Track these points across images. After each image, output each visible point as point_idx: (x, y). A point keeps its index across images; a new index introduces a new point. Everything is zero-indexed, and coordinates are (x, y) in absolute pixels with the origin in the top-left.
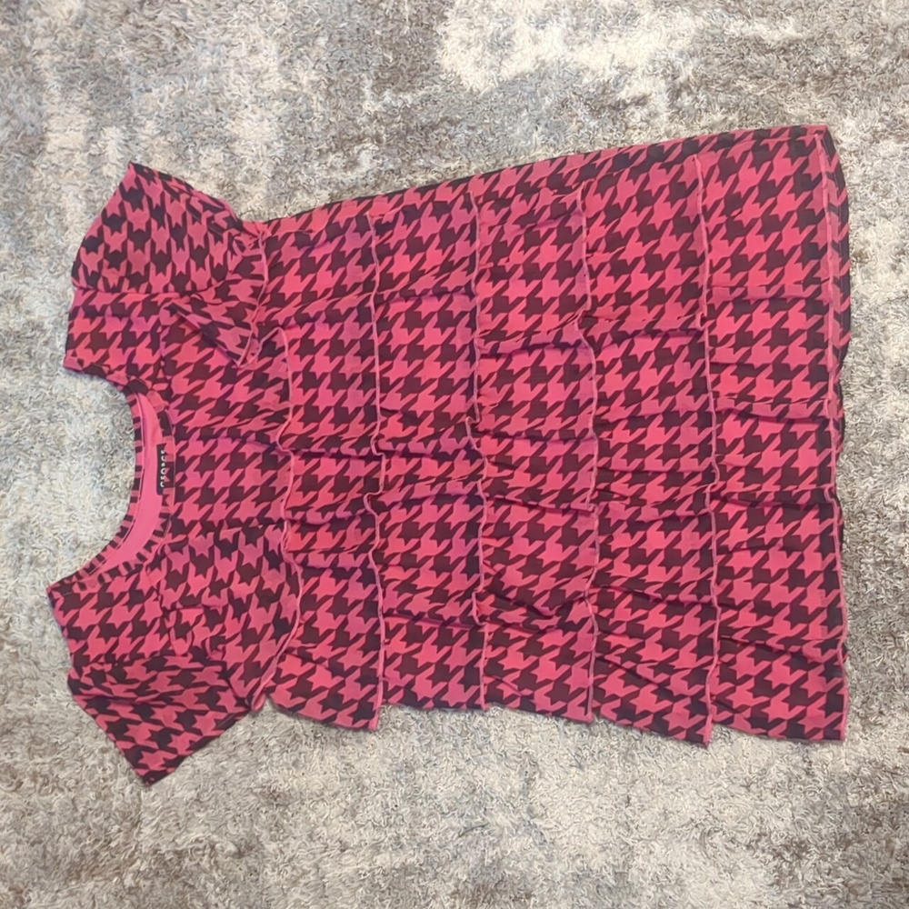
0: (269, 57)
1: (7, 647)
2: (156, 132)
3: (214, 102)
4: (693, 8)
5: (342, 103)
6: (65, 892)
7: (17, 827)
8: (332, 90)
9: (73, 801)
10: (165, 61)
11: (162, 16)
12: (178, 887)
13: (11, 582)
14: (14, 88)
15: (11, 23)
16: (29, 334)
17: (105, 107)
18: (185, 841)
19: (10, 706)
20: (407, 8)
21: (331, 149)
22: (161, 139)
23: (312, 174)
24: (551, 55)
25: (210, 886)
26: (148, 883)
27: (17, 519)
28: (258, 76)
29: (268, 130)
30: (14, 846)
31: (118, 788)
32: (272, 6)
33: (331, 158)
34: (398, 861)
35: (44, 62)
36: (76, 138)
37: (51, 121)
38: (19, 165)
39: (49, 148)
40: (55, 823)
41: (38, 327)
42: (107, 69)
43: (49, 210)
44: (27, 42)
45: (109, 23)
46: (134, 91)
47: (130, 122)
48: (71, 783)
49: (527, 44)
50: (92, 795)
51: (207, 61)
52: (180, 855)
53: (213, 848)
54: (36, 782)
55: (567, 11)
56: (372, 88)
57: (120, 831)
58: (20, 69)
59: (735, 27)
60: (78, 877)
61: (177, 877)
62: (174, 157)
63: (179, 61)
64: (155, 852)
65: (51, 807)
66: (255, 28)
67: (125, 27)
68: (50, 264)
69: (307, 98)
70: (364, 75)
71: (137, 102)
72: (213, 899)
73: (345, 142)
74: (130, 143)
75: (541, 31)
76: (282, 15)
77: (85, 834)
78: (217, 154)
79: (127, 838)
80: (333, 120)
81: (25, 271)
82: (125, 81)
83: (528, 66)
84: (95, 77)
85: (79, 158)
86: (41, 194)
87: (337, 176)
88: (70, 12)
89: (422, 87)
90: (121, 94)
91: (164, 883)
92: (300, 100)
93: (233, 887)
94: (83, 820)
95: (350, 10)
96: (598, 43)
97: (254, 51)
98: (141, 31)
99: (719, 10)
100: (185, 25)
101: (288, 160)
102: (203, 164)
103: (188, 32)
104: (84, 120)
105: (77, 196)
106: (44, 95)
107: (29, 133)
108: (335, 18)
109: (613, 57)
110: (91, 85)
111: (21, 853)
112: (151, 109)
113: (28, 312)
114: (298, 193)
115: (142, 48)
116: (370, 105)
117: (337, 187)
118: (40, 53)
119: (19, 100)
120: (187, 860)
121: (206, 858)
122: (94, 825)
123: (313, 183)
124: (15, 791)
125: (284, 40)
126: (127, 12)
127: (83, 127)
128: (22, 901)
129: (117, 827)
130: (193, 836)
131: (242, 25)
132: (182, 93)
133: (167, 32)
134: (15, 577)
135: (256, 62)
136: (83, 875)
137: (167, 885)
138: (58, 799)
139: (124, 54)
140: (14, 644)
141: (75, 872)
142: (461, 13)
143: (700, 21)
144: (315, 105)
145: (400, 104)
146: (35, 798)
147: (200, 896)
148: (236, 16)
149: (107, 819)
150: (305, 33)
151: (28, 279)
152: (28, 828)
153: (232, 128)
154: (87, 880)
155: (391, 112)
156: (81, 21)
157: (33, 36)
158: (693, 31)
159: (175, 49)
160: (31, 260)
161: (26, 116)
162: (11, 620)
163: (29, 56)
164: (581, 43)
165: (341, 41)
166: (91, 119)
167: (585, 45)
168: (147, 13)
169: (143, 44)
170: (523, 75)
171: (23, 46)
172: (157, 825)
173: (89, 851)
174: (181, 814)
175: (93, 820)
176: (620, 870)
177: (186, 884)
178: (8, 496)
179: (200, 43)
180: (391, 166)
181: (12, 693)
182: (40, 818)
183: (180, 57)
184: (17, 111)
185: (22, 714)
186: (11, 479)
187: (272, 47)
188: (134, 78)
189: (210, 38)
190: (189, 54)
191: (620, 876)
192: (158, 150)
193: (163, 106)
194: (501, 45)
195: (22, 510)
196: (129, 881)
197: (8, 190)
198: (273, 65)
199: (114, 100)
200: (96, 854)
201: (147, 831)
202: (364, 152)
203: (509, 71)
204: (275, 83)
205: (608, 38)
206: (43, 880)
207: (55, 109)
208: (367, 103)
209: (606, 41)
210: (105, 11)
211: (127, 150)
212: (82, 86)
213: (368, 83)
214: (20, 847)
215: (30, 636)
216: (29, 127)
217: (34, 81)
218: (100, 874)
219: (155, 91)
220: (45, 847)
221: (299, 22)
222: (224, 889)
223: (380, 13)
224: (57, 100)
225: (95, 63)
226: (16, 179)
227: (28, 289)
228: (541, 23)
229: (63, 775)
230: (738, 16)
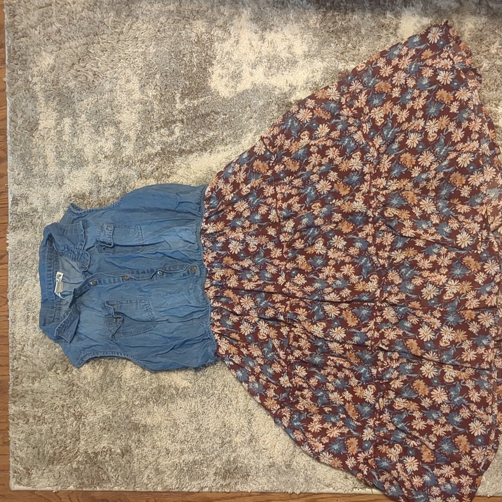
0: (135, 85)
1: (22, 358)
2: (86, 120)
3: (111, 105)
4: (322, 57)
5: (167, 105)
6: (47, 470)
7: (27, 440)
8: (162, 99)
9: (51, 428)
10: (90, 87)
11: (88, 66)
12: (95, 468)
13: (24, 328)
14: (25, 100)
15: (23, 70)
16: (32, 214)
17: (63, 109)
18: (99, 447)
19: (24, 385)
20: (195, 60)
21: (162, 126)
22: (88, 123)
23: (154, 138)
24: (259, 81)
25: (110, 468)
26: (83, 466)
27: (26, 299)
28: (130, 93)
29: (134, 117)
30: (25, 449)
31: (70, 423)
32: (136, 60)
33: (162, 130)
34: (191, 458)
35: (37, 88)
36: (51, 123)
37: (41, 115)
38: (27, 136)
39: (39, 129)
40: (43, 439)
41: (35, 211)
42: (64, 91)
43: (39, 157)
44: (30, 79)
45: (65, 70)
46: (76, 101)
47: (74, 115)
48: (50, 420)
49: (248, 76)
50: (59, 425)
51: (108, 86)
52: (96, 454)
53: (111, 451)
54: (35, 419)
55: (265, 60)
56: (180, 98)
57: (70, 442)
58: (27, 92)
59: (341, 66)
60: (53, 463)
61: (95, 464)
62: (94, 131)
63: (96, 87)
64: (86, 452)
65: (42, 430)
66: (128, 71)
67: (72, 71)
68: (40, 181)
69: (151, 103)
70: (176, 92)
71: (77, 106)
72: (111, 474)
73: (168, 123)
74: (75, 125)
75: (254, 70)
76: (140, 64)
77: (56, 444)
78: (112, 130)
79: (74, 446)
80: (162, 113)
81: (30, 185)
82: (72, 96)
83: (248, 86)
84: (59, 94)
85: (52, 132)
86: (36, 149)
87: (165, 139)
88: (49, 65)
89: (202, 97)
90: (70, 103)
91: (90, 467)
92: (148, 104)
93: (119, 469)
94: (55, 437)
95: (170, 62)
96: (279, 75)
97: (128, 81)
98: (79, 73)
99: (333, 59)
100: (97, 70)
101: (143, 132)
102: (106, 134)
103: (99, 73)
104: (55, 114)
105: (52, 150)
106: (38, 103)
107: (31, 121)
108: (163, 65)
109: (287, 81)
110: (57, 99)
111: (29, 452)
112: (83, 109)
113: (31, 204)
114: (147, 147)
115: (79, 81)
116: (179, 106)
117: (164, 144)
118: (35, 84)
119: (27, 106)
120: (99, 456)
121: (108, 455)
122: (60, 439)
123: (154, 142)
124: (26, 423)
125: (141, 76)
126: (73, 64)
127: (53, 118)
128: (29, 474)
129: (69, 441)
130: (102, 445)
131: (123, 69)
132: (97, 101)
133: (90, 73)
134: (25, 325)
135: (130, 86)
136: (55, 463)
137: (91, 468)
138: (45, 427)
139: (72, 84)
140: (25, 356)
141: (51, 461)
142: (219, 62)
143: (325, 64)
144: (155, 106)
145: (191, 105)
146: (34, 427)
147: (105, 473)
148: (120, 65)
149: (65, 437)
150: (151, 72)
151: (31, 189)
152: (32, 440)
153: (118, 117)
154: (57, 464)
155: (188, 108)
156: (53, 68)
157: (33, 76)
158: (322, 68)
159: (93, 81)
160: (33, 180)
161: (30, 113)
162: (24, 345)
163: (31, 85)
164: (272, 75)
165: (166, 76)
166: (58, 114)
167: (274, 76)
168: (81, 64)
169: (80, 79)
170: (247, 90)
171: (28, 81)
172: (86, 440)
173: (57, 452)
174: (97, 435)
175: (60, 438)
176: (288, 463)
177: (99, 467)
178: (23, 289)
179: (105, 78)
180: (188, 134)
181: (24, 379)
182: (37, 436)
183: (95, 85)
184: (26, 111)
185: (29, 388)
186: (24, 280)
187: (135, 79)
188: (76, 95)
189: (108, 76)
190: (100, 83)
191: (288, 466)
192: (86, 128)
193: (88, 107)
194: (236, 77)
195: (29, 295)
196: (75, 466)
197: (22, 148)
198: (137, 87)
199: (67, 105)
200: (61, 453)
201: (83, 442)
202: (176, 128)
203: (240, 88)
204: (137, 96)
205: (284, 73)
206: (38, 465)
207: (42, 109)
208: (177, 105)
209: (283, 74)
210: (63, 64)
211: (73, 128)
212: (54, 99)
213: (179, 95)
214: (29, 449)
215: (33, 353)
216: (31, 118)
217: (33, 97)
218: (62, 462)
219: (85, 101)
220: (39, 450)
221: (147, 67)
222: (115, 470)
223: (183, 62)
224: (43, 106)
225: (59, 88)
226: (25, 143)
227: (31, 193)
228: (254, 66)
229: (47, 417)
230: (343, 61)
